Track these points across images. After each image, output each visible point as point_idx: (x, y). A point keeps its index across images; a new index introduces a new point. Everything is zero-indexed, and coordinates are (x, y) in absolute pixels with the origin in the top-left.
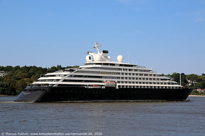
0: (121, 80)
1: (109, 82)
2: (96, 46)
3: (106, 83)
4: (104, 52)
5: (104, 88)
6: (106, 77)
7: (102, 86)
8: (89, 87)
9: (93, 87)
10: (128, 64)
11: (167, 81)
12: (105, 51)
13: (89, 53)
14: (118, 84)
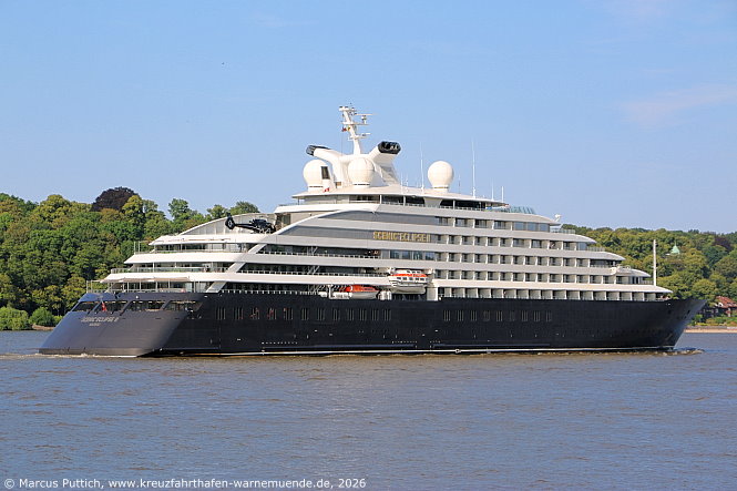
0: (446, 265)
1: (405, 272)
2: (348, 122)
3: (394, 278)
4: (386, 148)
5: (390, 298)
6: (393, 255)
7: (379, 289)
8: (335, 294)
9: (351, 295)
10: (474, 198)
11: (614, 270)
12: (389, 145)
13: (317, 152)
14: (437, 283)
